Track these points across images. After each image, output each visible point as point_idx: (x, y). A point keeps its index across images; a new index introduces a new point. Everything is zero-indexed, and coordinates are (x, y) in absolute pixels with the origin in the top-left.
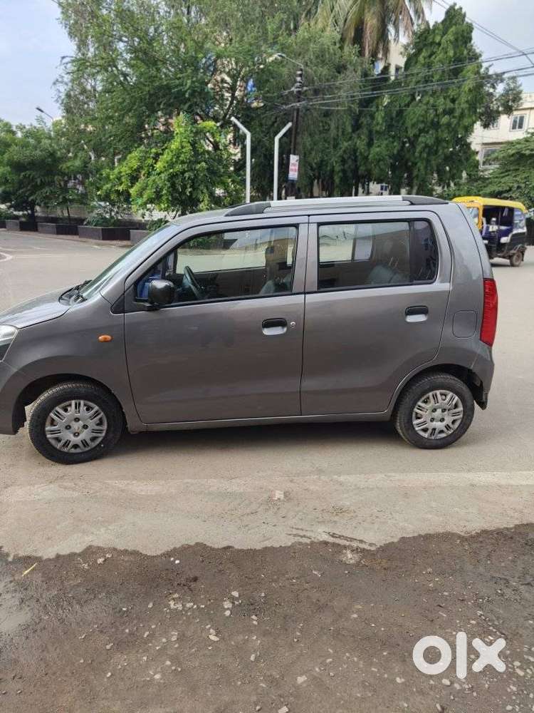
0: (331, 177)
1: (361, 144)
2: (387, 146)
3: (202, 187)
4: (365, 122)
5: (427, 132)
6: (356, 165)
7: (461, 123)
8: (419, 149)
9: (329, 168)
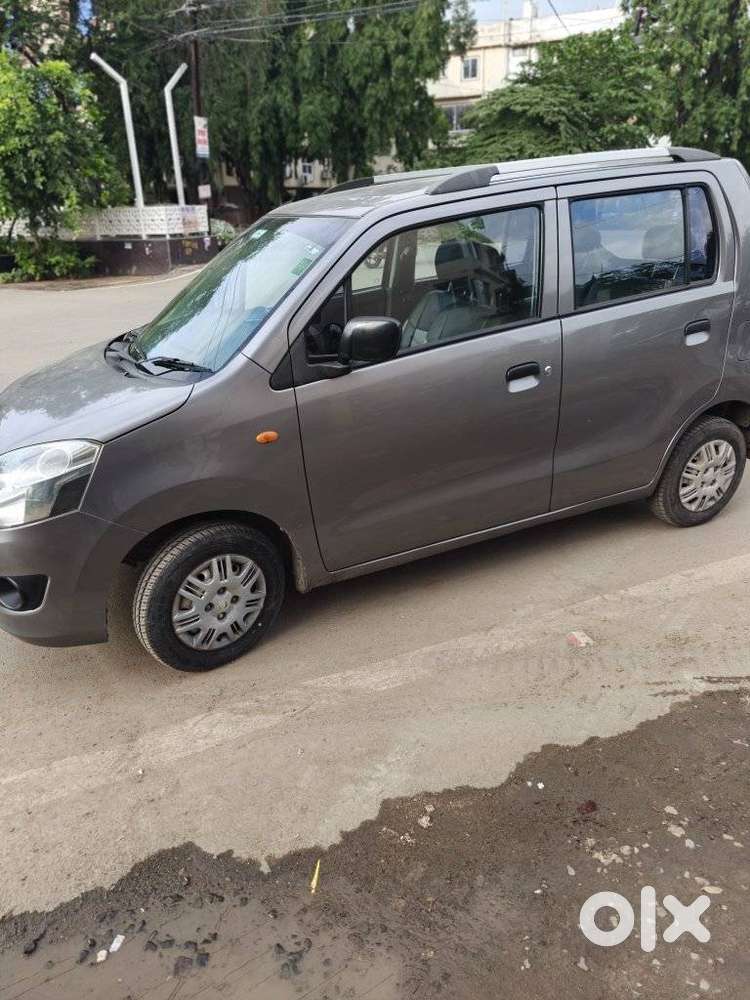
0: (246, 153)
1: (284, 100)
2: (322, 102)
3: (61, 174)
4: (284, 66)
5: (376, 81)
6: (281, 134)
7: (420, 66)
8: (368, 106)
9: (239, 139)
